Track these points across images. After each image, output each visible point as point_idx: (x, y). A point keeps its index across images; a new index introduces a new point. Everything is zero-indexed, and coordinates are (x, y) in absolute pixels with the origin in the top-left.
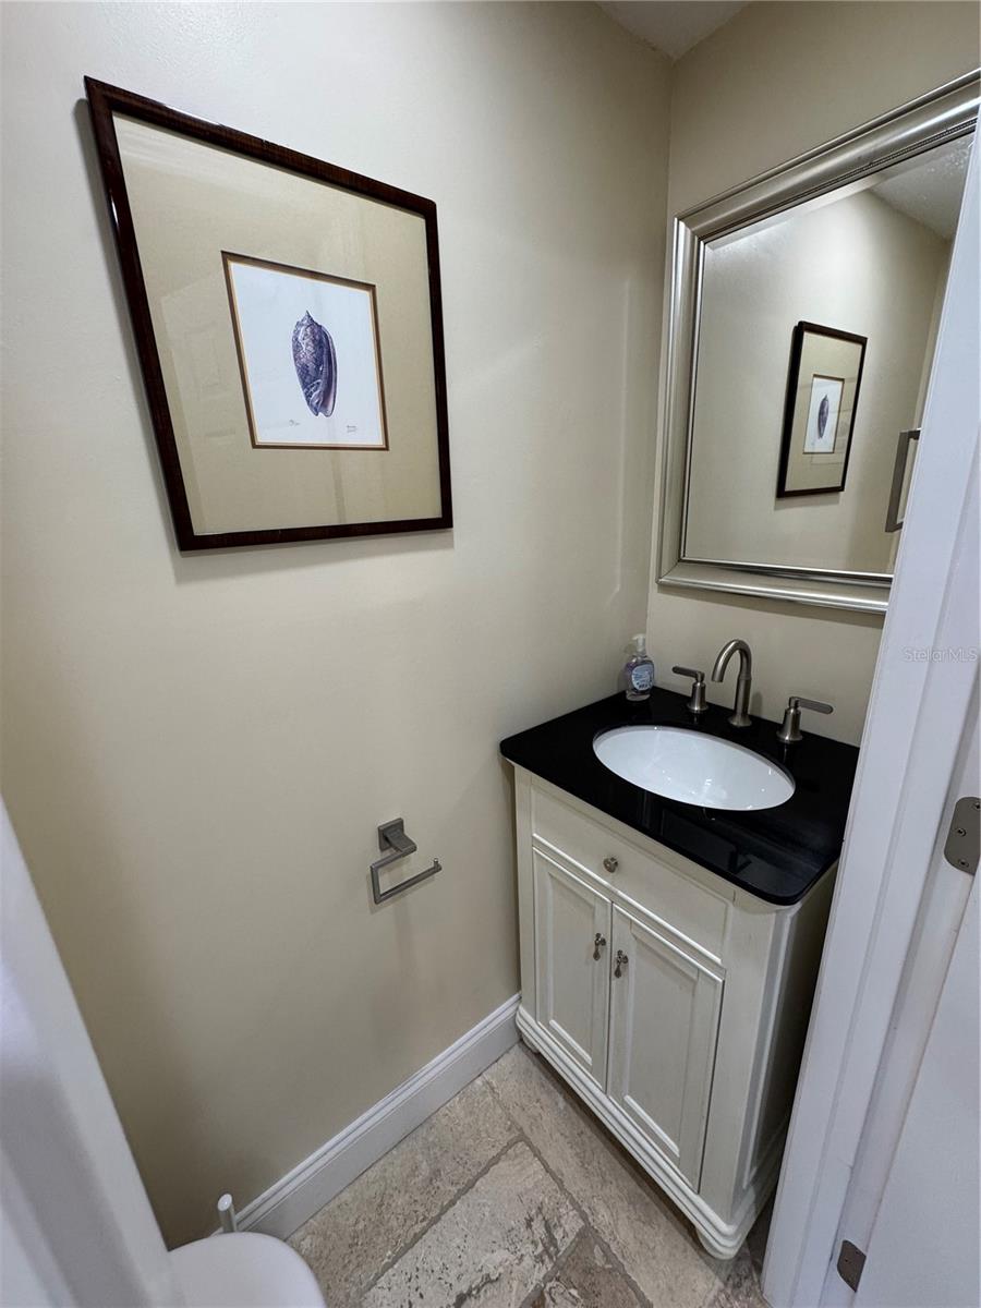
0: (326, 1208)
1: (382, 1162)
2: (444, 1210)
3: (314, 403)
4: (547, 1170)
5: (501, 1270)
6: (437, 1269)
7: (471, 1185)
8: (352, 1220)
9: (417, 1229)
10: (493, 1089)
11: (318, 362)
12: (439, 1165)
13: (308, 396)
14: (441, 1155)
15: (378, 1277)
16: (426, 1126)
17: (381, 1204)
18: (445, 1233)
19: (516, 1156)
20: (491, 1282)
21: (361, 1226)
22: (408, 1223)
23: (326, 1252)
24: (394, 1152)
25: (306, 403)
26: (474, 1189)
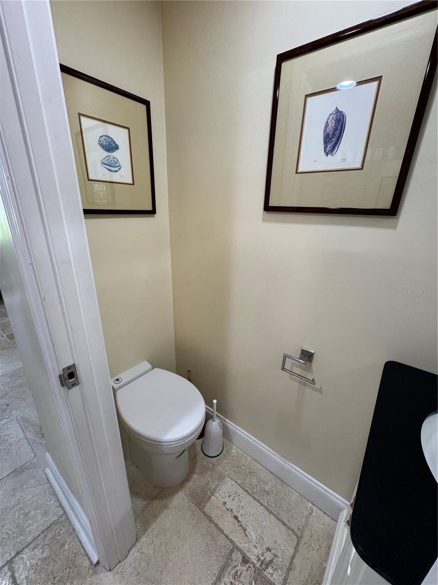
0: (244, 453)
1: (263, 468)
2: (258, 501)
3: (327, 151)
4: (293, 558)
5: (249, 536)
6: (241, 503)
7: (270, 512)
8: (244, 463)
9: (249, 491)
10: (311, 514)
11: (335, 130)
12: (271, 494)
13: (325, 148)
14: (274, 494)
15: (233, 480)
16: (281, 482)
17: (251, 473)
18: (252, 503)
19: (290, 536)
20: (245, 531)
21: (244, 468)
22: (250, 486)
23: (234, 458)
24: (267, 471)
25: (323, 151)
26: (270, 514)
